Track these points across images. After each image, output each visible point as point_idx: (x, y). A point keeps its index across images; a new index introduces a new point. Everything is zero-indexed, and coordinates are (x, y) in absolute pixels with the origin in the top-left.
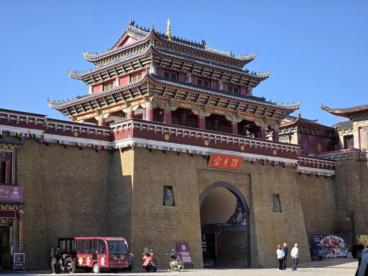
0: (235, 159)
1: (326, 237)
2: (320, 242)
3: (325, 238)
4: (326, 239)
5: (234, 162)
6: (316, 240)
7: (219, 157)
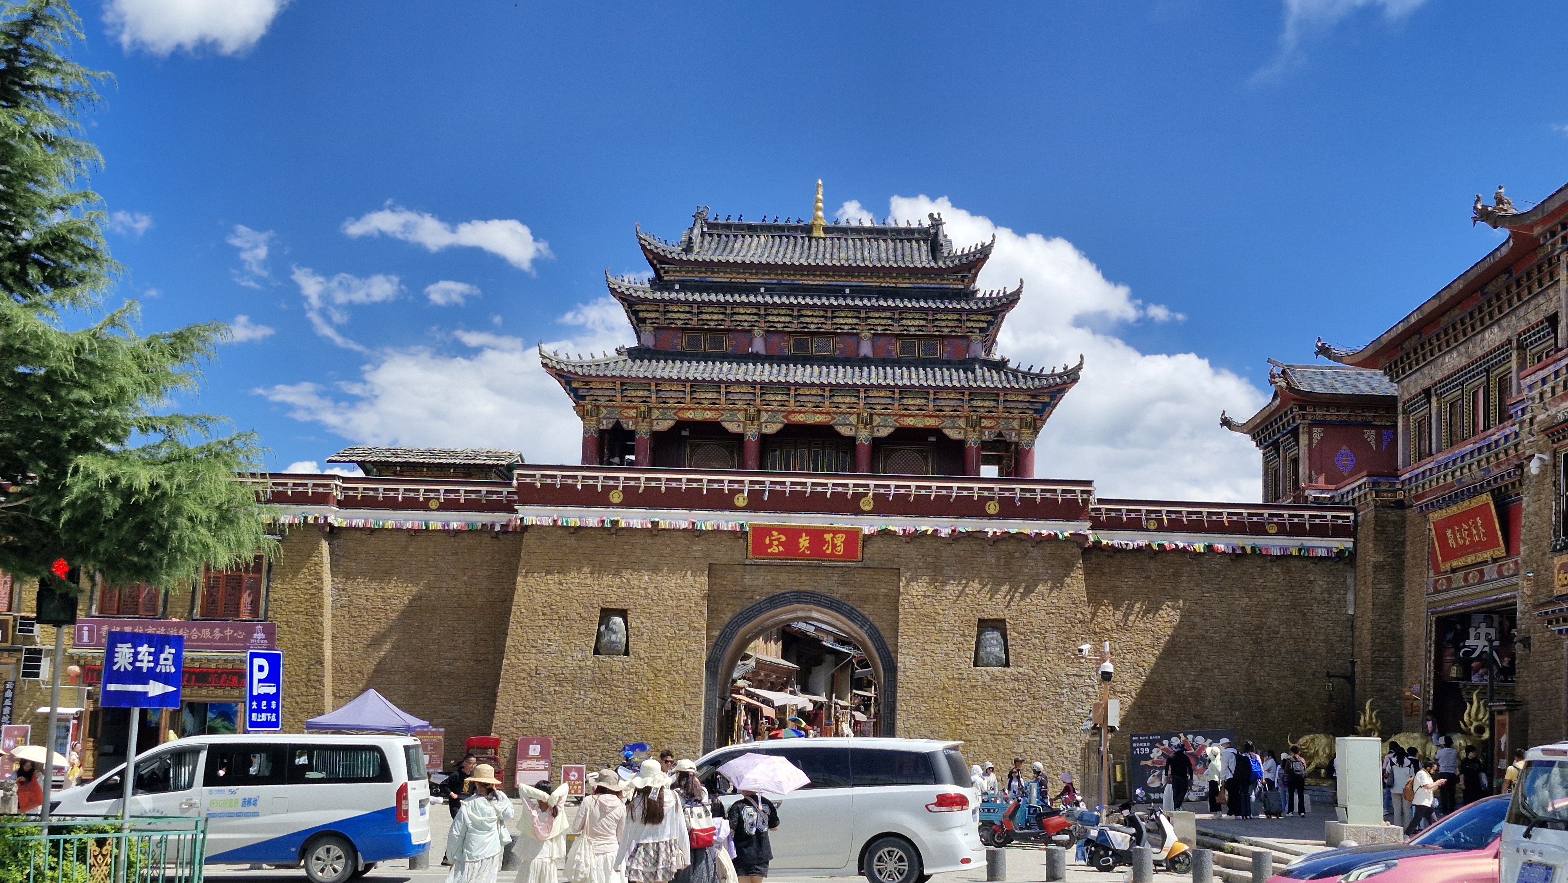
0: (831, 535)
1: (1169, 740)
2: (1152, 756)
3: (1165, 742)
4: (1170, 745)
5: (833, 541)
6: (1140, 747)
7: (775, 533)
